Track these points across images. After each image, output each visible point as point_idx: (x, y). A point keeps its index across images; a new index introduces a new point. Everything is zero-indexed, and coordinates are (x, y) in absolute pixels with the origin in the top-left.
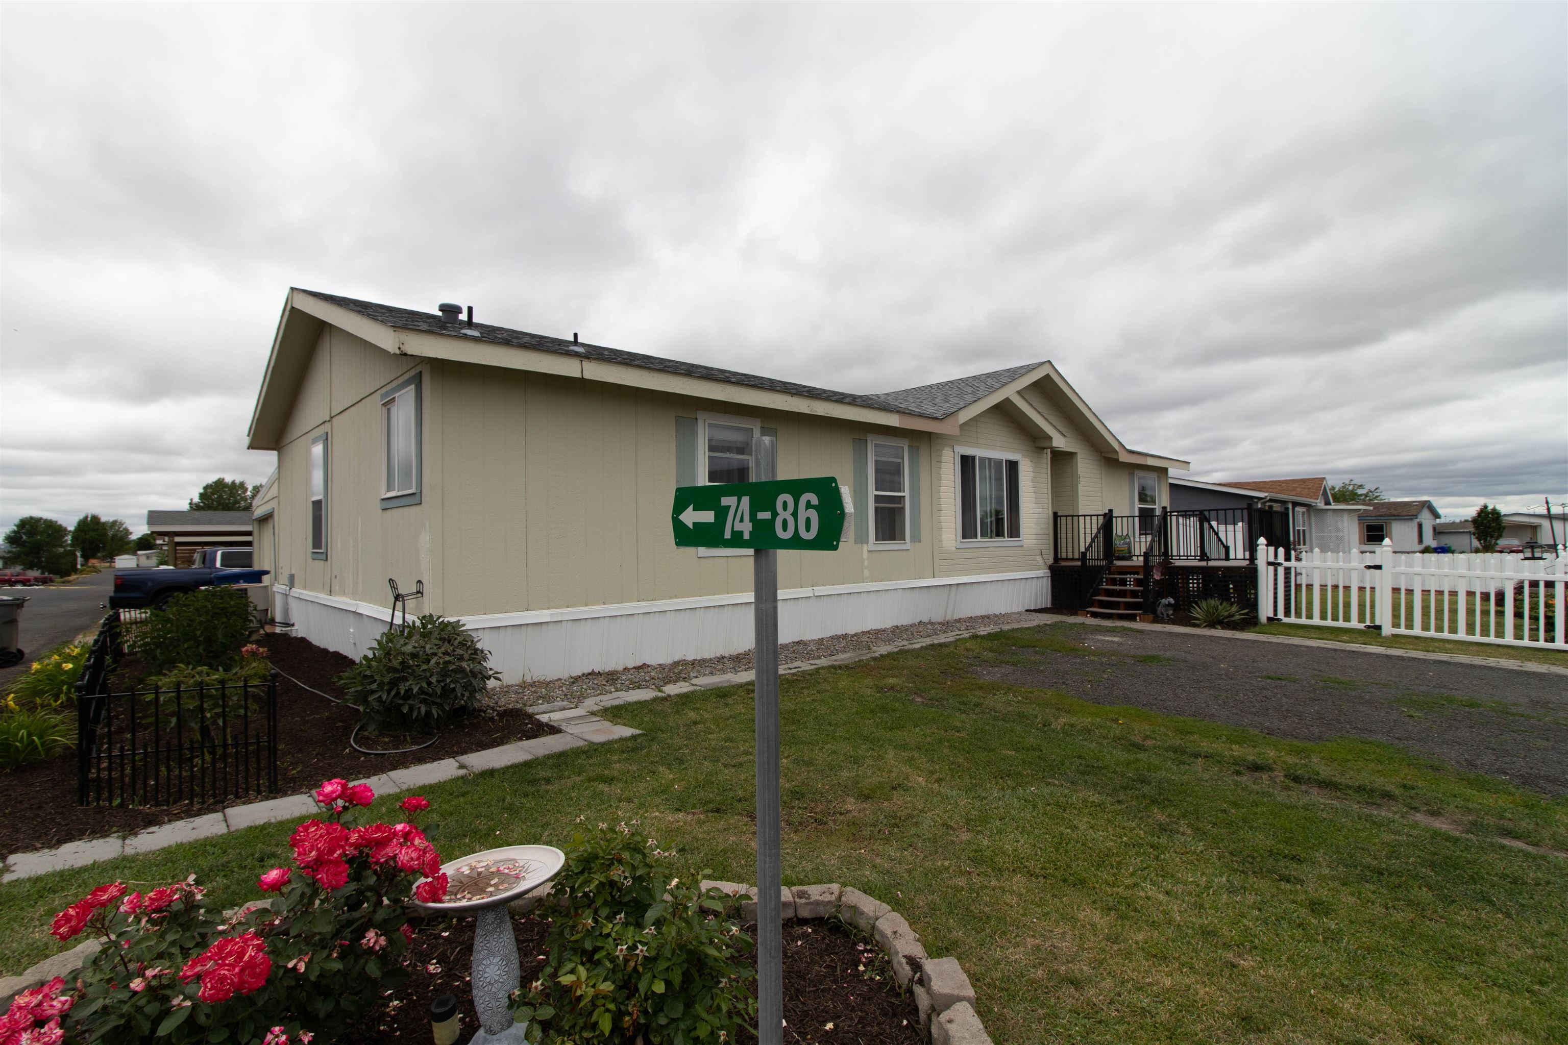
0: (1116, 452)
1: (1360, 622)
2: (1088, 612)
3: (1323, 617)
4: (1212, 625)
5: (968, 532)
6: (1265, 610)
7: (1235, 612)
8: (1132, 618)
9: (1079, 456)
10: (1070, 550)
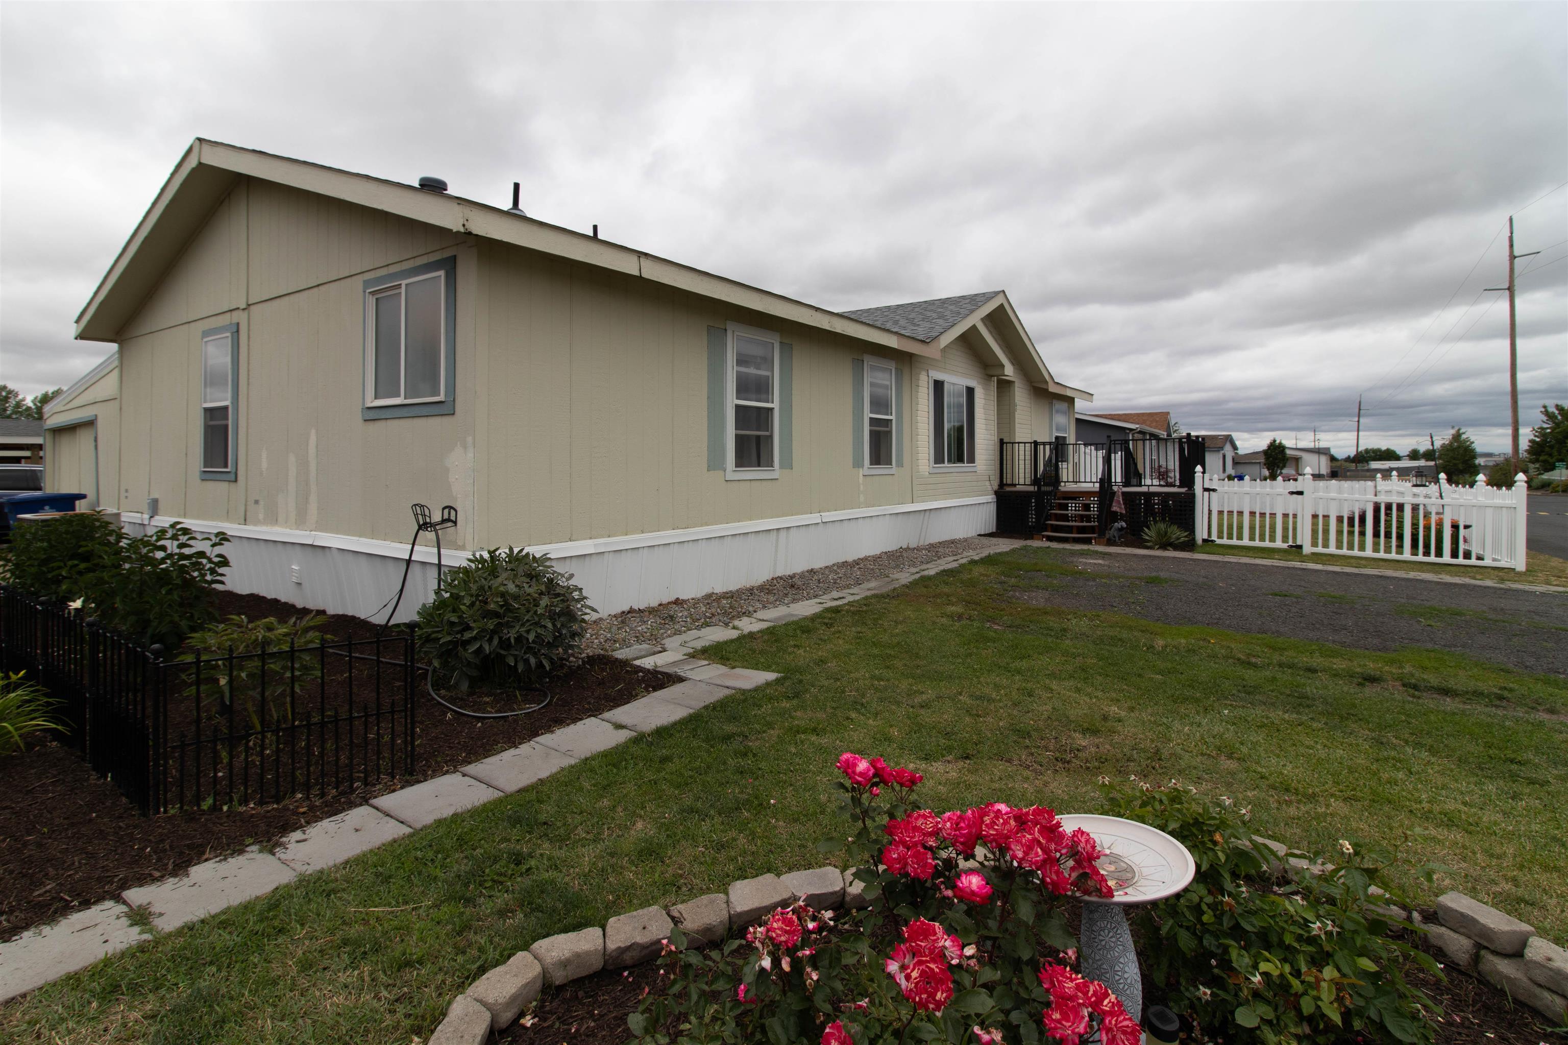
0: (1046, 382)
1: (1284, 541)
2: (1043, 536)
3: (1252, 538)
4: (1164, 546)
5: (939, 459)
6: (1201, 533)
7: (1177, 534)
8: (1088, 541)
9: (1017, 385)
10: (1022, 475)
